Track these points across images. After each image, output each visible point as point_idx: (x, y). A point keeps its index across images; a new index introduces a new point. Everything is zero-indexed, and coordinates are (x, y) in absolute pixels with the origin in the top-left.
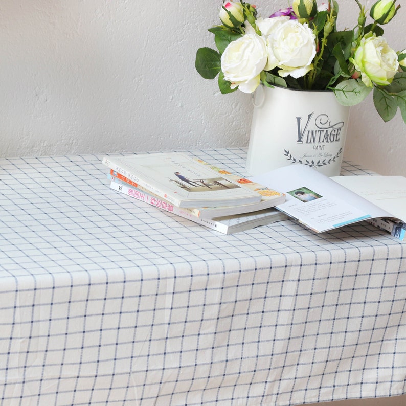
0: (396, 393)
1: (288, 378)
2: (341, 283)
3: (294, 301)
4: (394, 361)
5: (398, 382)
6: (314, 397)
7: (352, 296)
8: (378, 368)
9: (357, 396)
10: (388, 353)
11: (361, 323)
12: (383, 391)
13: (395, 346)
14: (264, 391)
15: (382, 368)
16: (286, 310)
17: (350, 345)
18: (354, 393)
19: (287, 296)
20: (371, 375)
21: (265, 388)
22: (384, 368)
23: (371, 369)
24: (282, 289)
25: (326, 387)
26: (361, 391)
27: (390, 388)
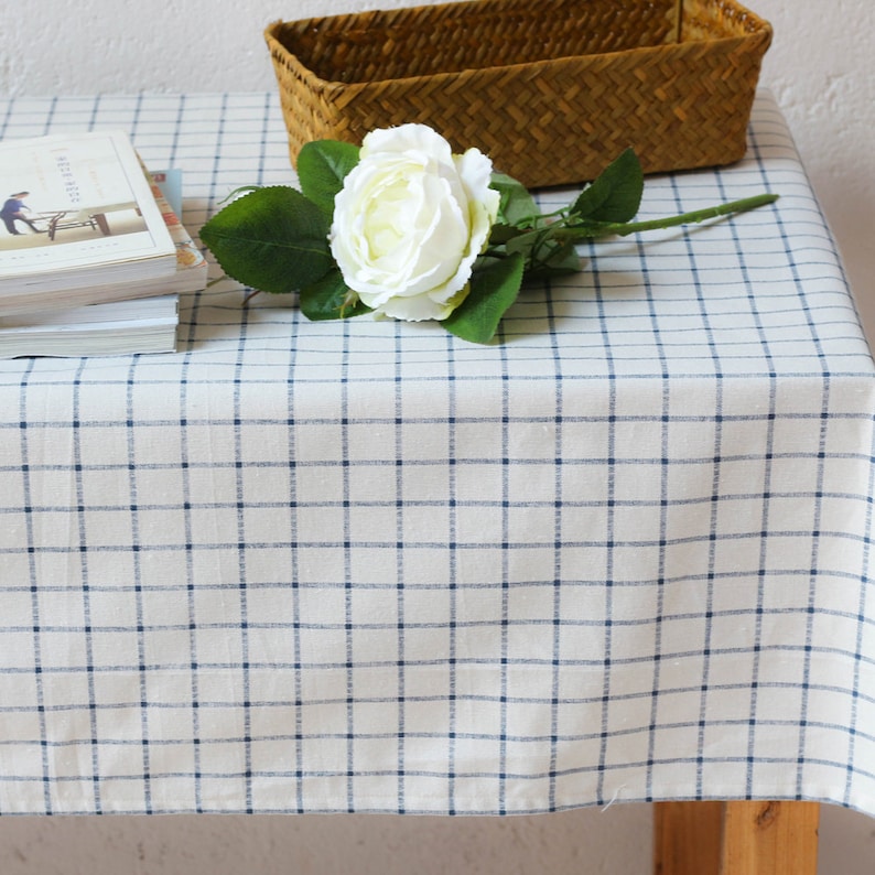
0: (522, 806)
1: (119, 738)
2: (239, 483)
3: (78, 526)
4: (504, 720)
5: (526, 777)
6: (230, 797)
7: (294, 524)
8: (452, 735)
9: (388, 807)
10: (482, 698)
11: (348, 605)
12: (476, 799)
13: (504, 681)
14: (46, 767)
15: (468, 736)
16: (54, 550)
17: (322, 666)
18: (377, 797)
19: (48, 509)
20: (428, 755)
21: (45, 759)
22: (473, 736)
23: (430, 735)
24: (27, 490)
25: (270, 774)
26: (401, 794)
27: (502, 794)
